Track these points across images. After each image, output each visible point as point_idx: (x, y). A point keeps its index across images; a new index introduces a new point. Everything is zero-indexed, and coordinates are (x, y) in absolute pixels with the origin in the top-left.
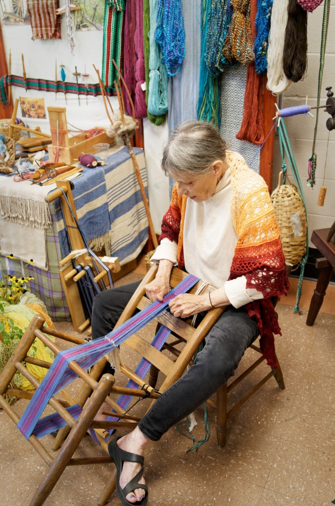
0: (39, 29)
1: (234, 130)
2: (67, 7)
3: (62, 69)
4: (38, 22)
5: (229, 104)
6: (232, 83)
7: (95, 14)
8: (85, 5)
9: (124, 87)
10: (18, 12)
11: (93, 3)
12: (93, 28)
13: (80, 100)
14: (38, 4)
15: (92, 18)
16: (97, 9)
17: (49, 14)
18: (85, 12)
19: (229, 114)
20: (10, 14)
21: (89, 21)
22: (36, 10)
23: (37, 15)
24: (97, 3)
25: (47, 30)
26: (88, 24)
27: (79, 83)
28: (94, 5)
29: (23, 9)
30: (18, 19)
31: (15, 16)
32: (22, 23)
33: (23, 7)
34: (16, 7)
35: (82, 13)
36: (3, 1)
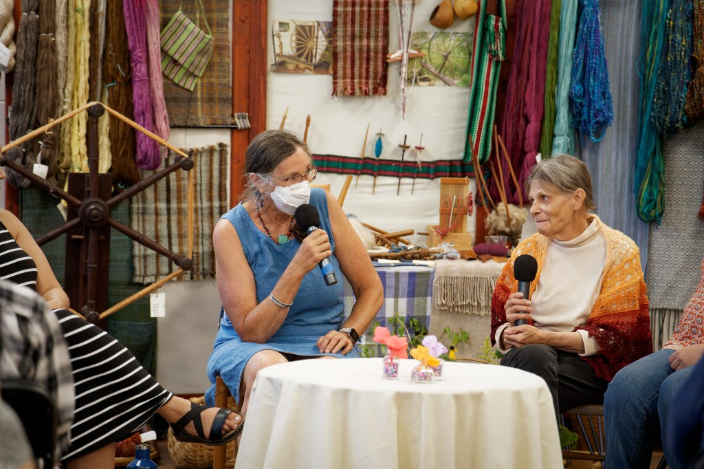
0: (348, 80)
1: (684, 209)
2: (405, 54)
3: (380, 139)
4: (349, 71)
5: (676, 176)
6: (681, 149)
7: (444, 63)
8: (429, 51)
9: (505, 161)
10: (304, 56)
11: (443, 50)
12: (438, 82)
13: (401, 187)
14: (353, 47)
15: (439, 69)
16: (450, 57)
17: (368, 60)
18: (428, 60)
19: (675, 189)
20: (290, 57)
21: (432, 73)
22: (349, 54)
23: (349, 61)
24: (449, 50)
25: (360, 83)
26: (430, 76)
27: (405, 159)
28: (445, 52)
29: (316, 52)
30: (302, 66)
31: (297, 61)
32: (309, 72)
33: (316, 49)
34: (303, 47)
35: (424, 61)
36: (279, 37)
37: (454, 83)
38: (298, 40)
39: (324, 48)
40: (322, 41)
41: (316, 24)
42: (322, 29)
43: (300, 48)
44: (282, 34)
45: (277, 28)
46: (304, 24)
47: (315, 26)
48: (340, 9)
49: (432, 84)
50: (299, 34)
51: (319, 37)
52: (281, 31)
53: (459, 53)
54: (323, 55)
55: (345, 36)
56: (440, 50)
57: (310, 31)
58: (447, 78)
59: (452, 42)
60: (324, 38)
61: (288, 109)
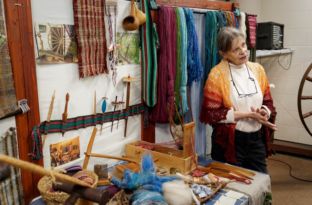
3: (105, 101)
4: (88, 59)
7: (127, 51)
8: (121, 44)
10: (58, 51)
14: (89, 43)
16: (129, 48)
17: (96, 51)
18: (121, 50)
21: (123, 57)
22: (87, 48)
24: (129, 43)
26: (122, 59)
28: (127, 45)
29: (65, 48)
30: (57, 58)
31: (53, 54)
32: (61, 62)
33: (65, 45)
34: (57, 44)
35: (119, 50)
36: (40, 36)
37: (131, 62)
38: (53, 39)
39: (69, 44)
40: (67, 40)
41: (63, 27)
42: (67, 31)
43: (55, 44)
44: (42, 34)
45: (38, 30)
46: (56, 27)
47: (62, 28)
48: (79, 16)
49: (123, 64)
50: (53, 34)
51: (66, 36)
52: (40, 32)
53: (133, 45)
54: (69, 49)
55: (84, 35)
56: (125, 44)
57: (60, 32)
58: (129, 60)
59: (130, 39)
60: (68, 37)
61: (55, 91)
